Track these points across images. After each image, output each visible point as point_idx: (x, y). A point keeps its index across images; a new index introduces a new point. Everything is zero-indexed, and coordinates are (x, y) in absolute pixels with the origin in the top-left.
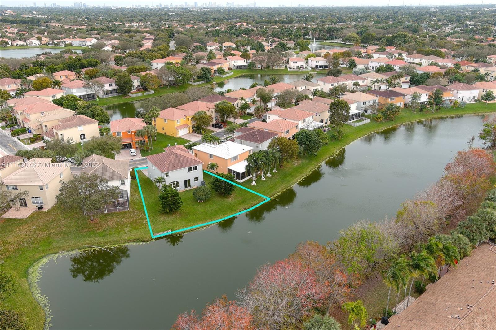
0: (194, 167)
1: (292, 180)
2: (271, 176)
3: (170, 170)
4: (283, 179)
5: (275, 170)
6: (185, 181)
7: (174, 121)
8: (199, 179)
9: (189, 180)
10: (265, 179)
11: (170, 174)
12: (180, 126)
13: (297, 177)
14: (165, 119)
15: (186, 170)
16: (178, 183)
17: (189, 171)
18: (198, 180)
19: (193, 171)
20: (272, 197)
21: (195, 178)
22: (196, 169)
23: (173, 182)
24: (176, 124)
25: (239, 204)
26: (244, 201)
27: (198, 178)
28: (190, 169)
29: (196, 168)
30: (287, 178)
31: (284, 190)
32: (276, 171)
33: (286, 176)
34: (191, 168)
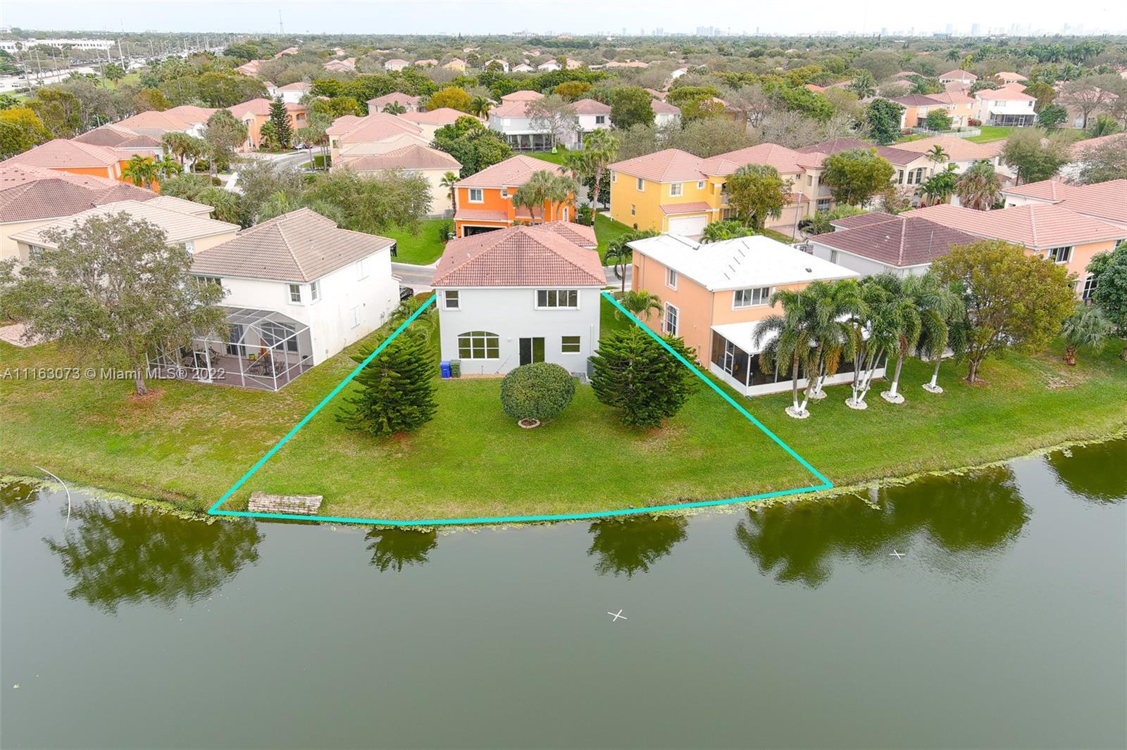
0: (563, 293)
1: (1003, 442)
2: (900, 399)
3: (466, 282)
4: (956, 428)
5: (933, 383)
6: (522, 340)
7: (659, 183)
8: (582, 344)
9: (540, 342)
10: (864, 406)
11: (461, 298)
12: (680, 205)
13: (1034, 432)
14: (640, 180)
15: (529, 296)
16: (494, 342)
17: (542, 302)
18: (577, 349)
19: (558, 308)
20: (852, 489)
21: (565, 339)
22: (573, 302)
23: (475, 334)
24: (666, 197)
25: (675, 476)
26: (707, 470)
27: (577, 339)
28: (546, 299)
29: (572, 299)
30: (981, 428)
31: (936, 474)
32: (940, 390)
33: (977, 417)
34: (552, 294)
